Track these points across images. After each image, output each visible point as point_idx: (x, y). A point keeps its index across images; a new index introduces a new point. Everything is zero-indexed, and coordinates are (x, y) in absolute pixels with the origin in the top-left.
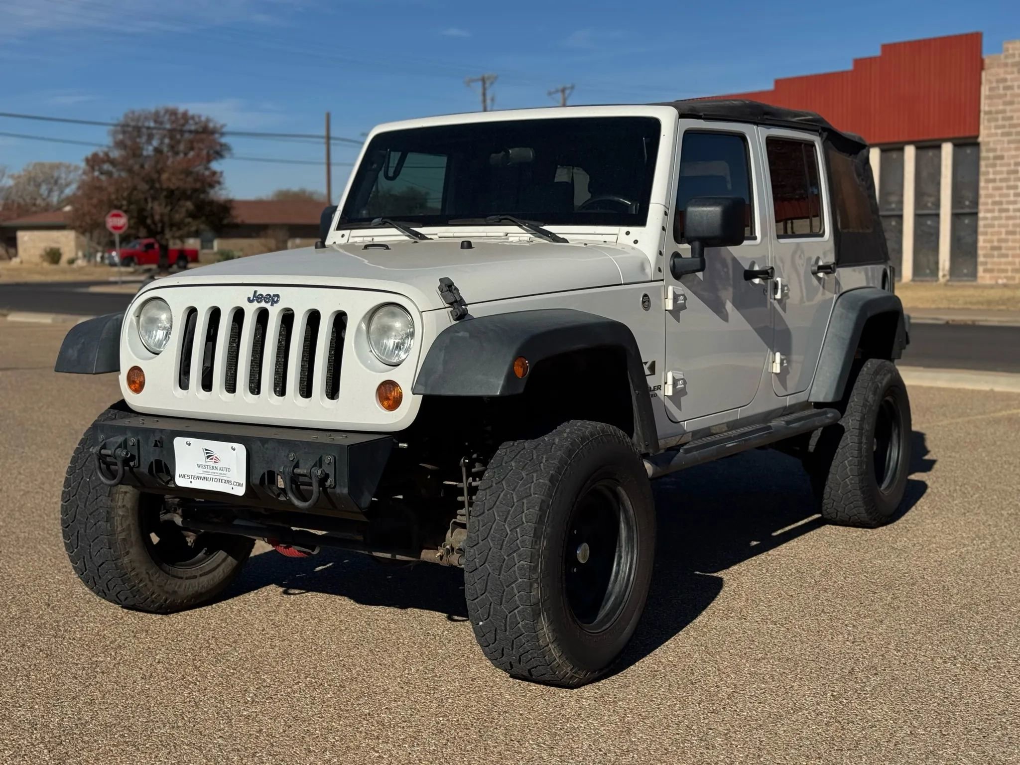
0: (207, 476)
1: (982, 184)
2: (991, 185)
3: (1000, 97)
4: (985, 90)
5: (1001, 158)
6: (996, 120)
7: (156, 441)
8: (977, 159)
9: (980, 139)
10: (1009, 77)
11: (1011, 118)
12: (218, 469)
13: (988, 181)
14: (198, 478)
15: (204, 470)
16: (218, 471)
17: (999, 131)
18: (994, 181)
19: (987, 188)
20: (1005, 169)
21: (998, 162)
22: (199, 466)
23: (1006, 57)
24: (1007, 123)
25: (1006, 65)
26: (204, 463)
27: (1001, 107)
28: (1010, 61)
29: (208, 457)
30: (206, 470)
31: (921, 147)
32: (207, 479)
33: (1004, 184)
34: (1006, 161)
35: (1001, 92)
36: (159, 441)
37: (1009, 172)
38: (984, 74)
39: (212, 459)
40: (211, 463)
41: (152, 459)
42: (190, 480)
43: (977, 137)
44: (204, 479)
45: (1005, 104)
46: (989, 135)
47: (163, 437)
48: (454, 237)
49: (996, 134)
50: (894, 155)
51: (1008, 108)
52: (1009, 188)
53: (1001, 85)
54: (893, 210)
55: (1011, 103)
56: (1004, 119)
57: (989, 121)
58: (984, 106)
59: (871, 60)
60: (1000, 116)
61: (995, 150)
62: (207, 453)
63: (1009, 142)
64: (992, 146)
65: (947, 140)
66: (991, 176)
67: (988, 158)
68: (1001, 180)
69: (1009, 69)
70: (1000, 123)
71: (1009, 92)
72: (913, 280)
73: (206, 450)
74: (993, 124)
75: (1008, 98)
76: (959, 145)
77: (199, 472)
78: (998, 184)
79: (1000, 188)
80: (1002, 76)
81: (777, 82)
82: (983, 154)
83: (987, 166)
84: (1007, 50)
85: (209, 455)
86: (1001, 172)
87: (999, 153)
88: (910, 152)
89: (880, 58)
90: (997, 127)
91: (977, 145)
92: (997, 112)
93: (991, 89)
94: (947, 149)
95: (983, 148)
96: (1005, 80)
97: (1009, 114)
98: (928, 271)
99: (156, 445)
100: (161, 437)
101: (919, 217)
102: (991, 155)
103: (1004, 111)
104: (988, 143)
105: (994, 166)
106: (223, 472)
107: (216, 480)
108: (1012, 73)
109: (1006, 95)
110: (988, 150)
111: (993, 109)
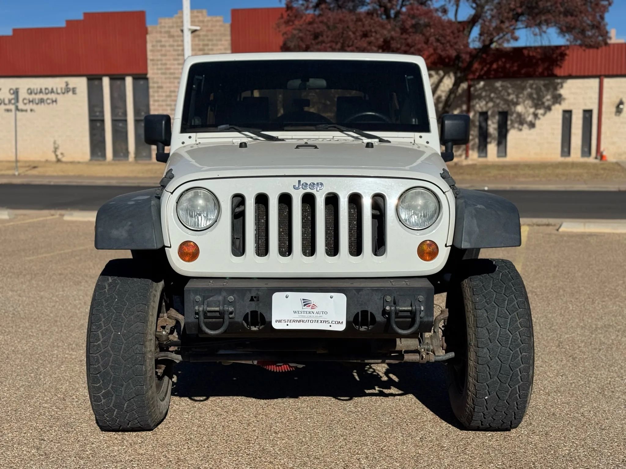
0: (303, 319)
1: (151, 102)
2: (156, 104)
3: (158, 51)
4: (149, 47)
5: (161, 87)
6: (157, 65)
7: (252, 297)
8: (147, 88)
9: (149, 76)
10: (163, 39)
11: (166, 64)
12: (315, 313)
13: (155, 101)
14: (294, 321)
15: (301, 315)
16: (315, 315)
17: (160, 72)
18: (158, 101)
19: (154, 105)
20: (164, 94)
21: (160, 90)
22: (295, 312)
23: (161, 27)
24: (164, 67)
25: (161, 32)
26: (301, 310)
27: (159, 57)
28: (163, 30)
29: (305, 305)
30: (303, 314)
31: (113, 78)
32: (303, 321)
33: (164, 103)
34: (164, 89)
35: (159, 48)
36: (255, 297)
37: (167, 96)
38: (148, 37)
39: (309, 306)
40: (308, 309)
41: (248, 311)
42: (287, 323)
43: (146, 74)
44: (300, 321)
45: (162, 55)
46: (153, 74)
47: (259, 293)
48: (292, 139)
49: (157, 74)
50: (96, 82)
51: (164, 58)
52: (167, 105)
53: (159, 44)
54: (97, 116)
55: (165, 55)
56: (162, 64)
57: (153, 65)
58: (150, 56)
59: (78, 22)
60: (159, 62)
61: (157, 83)
62: (304, 302)
63: (166, 78)
64: (155, 80)
65: (129, 75)
66: (156, 98)
67: (153, 87)
68: (163, 101)
69: (163, 35)
70: (160, 67)
71: (164, 49)
72: (113, 160)
73: (303, 300)
74: (155, 67)
75: (163, 52)
76: (136, 78)
77: (297, 317)
78: (161, 103)
79: (162, 106)
80: (159, 38)
81: (15, 31)
82: (151, 85)
83: (154, 92)
84: (161, 23)
85: (306, 303)
86: (162, 96)
87: (160, 85)
88: (106, 81)
89: (83, 21)
90: (158, 69)
91: (147, 79)
92: (158, 60)
93: (153, 46)
94: (129, 81)
95: (150, 81)
96: (160, 41)
97: (164, 62)
98: (122, 154)
99: (252, 299)
100: (257, 293)
101: (114, 121)
102: (156, 85)
103: (161, 60)
104: (153, 78)
105: (158, 92)
106: (319, 315)
107: (312, 322)
108: (165, 37)
109: (161, 50)
110: (154, 83)
111: (155, 58)
